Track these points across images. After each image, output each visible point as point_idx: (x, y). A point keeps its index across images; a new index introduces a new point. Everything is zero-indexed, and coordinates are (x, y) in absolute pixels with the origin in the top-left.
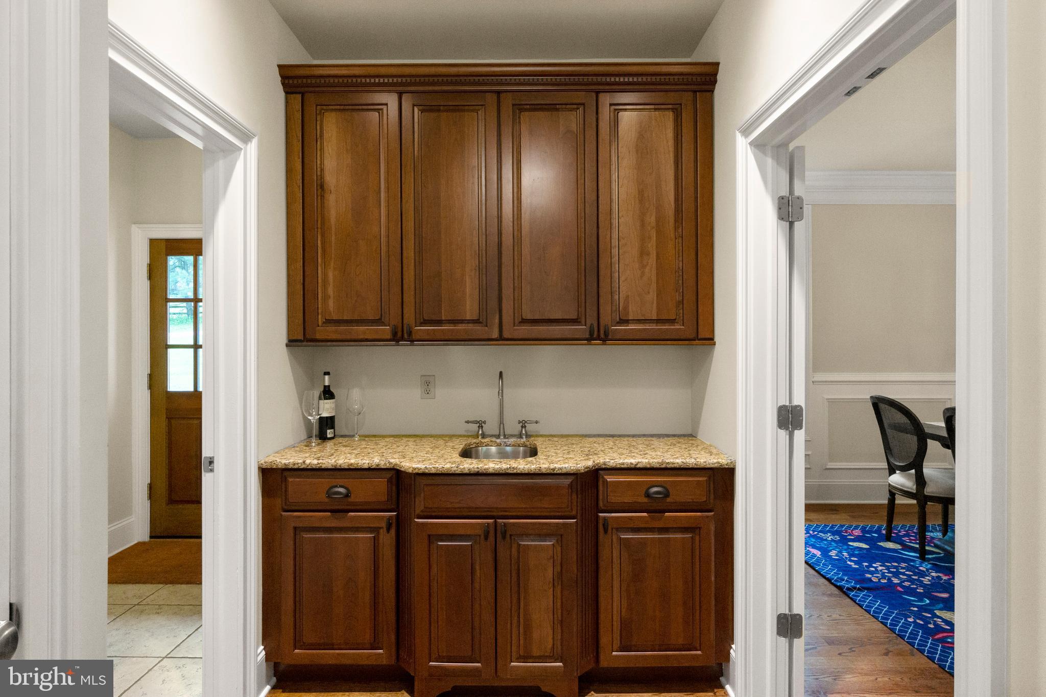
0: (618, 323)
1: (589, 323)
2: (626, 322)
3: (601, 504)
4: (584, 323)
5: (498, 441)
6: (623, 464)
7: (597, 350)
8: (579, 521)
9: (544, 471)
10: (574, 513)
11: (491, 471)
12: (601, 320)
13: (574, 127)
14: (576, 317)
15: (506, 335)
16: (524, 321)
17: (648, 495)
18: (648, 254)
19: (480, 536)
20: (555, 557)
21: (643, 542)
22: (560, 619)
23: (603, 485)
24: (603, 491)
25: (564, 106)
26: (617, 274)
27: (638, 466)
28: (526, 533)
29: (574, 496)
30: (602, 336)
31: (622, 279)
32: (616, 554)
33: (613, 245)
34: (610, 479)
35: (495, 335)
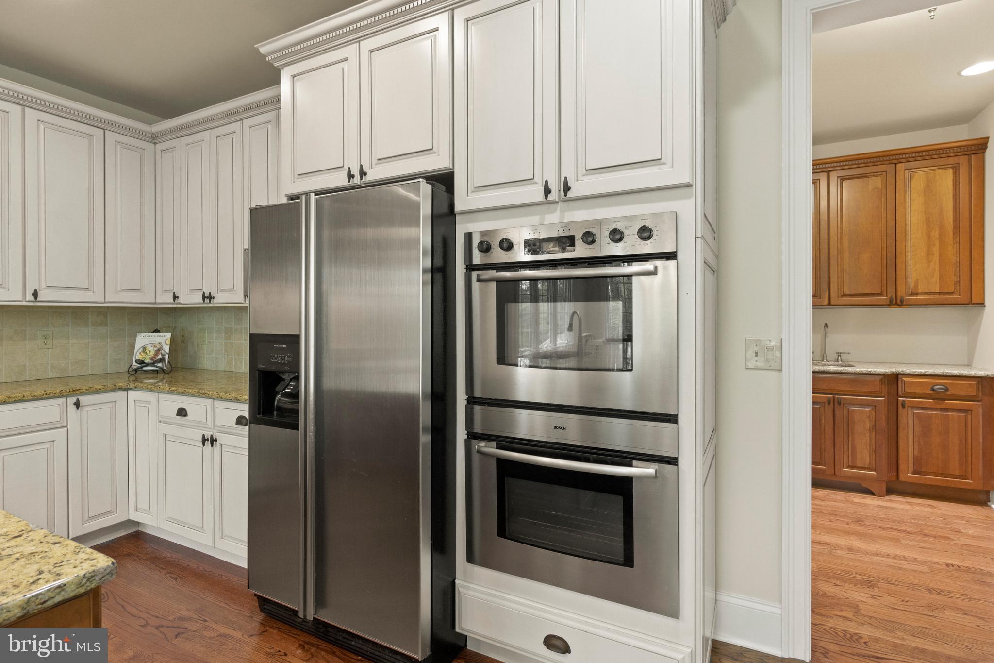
0: (910, 295)
1: (889, 295)
2: (917, 294)
3: (900, 393)
4: (885, 295)
5: (823, 362)
6: (916, 372)
7: (895, 311)
8: (886, 400)
9: (864, 372)
10: (883, 395)
11: (832, 370)
12: (898, 294)
13: (879, 185)
14: (880, 292)
15: (832, 303)
16: (844, 295)
17: (933, 390)
18: (933, 254)
19: (825, 403)
20: (871, 418)
21: (930, 416)
22: (874, 449)
23: (902, 384)
24: (902, 386)
25: (872, 174)
26: (910, 267)
27: (926, 373)
28: (852, 403)
29: (883, 386)
30: (899, 302)
31: (913, 269)
32: (910, 421)
33: (906, 250)
34: (906, 379)
35: (826, 302)
